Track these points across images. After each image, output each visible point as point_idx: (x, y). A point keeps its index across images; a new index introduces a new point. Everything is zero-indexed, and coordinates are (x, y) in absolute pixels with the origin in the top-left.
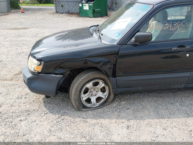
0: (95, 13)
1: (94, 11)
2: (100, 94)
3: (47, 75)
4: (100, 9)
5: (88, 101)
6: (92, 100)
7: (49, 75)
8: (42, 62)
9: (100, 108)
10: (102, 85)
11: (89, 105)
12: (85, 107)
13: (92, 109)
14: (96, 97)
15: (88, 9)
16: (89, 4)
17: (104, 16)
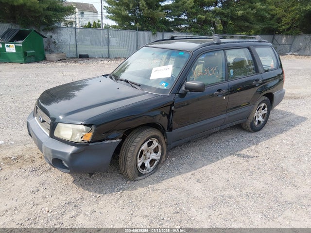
0: (27, 57)
1: (25, 54)
2: (153, 156)
3: (99, 143)
4: (33, 51)
5: (143, 166)
6: (146, 165)
7: (101, 142)
8: (93, 127)
9: (155, 172)
10: (155, 144)
11: (143, 172)
12: (140, 174)
13: (147, 175)
14: (149, 160)
15: (14, 51)
16: (15, 44)
17: (42, 61)
